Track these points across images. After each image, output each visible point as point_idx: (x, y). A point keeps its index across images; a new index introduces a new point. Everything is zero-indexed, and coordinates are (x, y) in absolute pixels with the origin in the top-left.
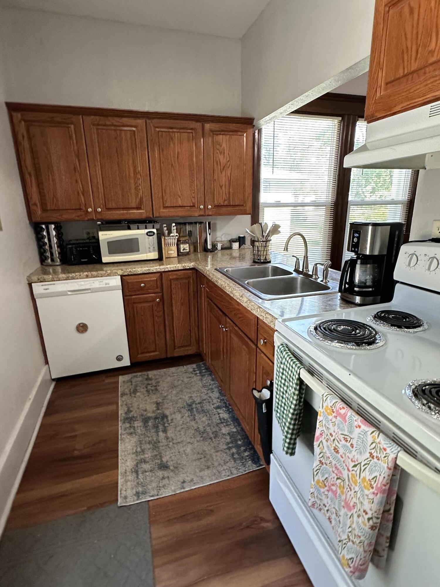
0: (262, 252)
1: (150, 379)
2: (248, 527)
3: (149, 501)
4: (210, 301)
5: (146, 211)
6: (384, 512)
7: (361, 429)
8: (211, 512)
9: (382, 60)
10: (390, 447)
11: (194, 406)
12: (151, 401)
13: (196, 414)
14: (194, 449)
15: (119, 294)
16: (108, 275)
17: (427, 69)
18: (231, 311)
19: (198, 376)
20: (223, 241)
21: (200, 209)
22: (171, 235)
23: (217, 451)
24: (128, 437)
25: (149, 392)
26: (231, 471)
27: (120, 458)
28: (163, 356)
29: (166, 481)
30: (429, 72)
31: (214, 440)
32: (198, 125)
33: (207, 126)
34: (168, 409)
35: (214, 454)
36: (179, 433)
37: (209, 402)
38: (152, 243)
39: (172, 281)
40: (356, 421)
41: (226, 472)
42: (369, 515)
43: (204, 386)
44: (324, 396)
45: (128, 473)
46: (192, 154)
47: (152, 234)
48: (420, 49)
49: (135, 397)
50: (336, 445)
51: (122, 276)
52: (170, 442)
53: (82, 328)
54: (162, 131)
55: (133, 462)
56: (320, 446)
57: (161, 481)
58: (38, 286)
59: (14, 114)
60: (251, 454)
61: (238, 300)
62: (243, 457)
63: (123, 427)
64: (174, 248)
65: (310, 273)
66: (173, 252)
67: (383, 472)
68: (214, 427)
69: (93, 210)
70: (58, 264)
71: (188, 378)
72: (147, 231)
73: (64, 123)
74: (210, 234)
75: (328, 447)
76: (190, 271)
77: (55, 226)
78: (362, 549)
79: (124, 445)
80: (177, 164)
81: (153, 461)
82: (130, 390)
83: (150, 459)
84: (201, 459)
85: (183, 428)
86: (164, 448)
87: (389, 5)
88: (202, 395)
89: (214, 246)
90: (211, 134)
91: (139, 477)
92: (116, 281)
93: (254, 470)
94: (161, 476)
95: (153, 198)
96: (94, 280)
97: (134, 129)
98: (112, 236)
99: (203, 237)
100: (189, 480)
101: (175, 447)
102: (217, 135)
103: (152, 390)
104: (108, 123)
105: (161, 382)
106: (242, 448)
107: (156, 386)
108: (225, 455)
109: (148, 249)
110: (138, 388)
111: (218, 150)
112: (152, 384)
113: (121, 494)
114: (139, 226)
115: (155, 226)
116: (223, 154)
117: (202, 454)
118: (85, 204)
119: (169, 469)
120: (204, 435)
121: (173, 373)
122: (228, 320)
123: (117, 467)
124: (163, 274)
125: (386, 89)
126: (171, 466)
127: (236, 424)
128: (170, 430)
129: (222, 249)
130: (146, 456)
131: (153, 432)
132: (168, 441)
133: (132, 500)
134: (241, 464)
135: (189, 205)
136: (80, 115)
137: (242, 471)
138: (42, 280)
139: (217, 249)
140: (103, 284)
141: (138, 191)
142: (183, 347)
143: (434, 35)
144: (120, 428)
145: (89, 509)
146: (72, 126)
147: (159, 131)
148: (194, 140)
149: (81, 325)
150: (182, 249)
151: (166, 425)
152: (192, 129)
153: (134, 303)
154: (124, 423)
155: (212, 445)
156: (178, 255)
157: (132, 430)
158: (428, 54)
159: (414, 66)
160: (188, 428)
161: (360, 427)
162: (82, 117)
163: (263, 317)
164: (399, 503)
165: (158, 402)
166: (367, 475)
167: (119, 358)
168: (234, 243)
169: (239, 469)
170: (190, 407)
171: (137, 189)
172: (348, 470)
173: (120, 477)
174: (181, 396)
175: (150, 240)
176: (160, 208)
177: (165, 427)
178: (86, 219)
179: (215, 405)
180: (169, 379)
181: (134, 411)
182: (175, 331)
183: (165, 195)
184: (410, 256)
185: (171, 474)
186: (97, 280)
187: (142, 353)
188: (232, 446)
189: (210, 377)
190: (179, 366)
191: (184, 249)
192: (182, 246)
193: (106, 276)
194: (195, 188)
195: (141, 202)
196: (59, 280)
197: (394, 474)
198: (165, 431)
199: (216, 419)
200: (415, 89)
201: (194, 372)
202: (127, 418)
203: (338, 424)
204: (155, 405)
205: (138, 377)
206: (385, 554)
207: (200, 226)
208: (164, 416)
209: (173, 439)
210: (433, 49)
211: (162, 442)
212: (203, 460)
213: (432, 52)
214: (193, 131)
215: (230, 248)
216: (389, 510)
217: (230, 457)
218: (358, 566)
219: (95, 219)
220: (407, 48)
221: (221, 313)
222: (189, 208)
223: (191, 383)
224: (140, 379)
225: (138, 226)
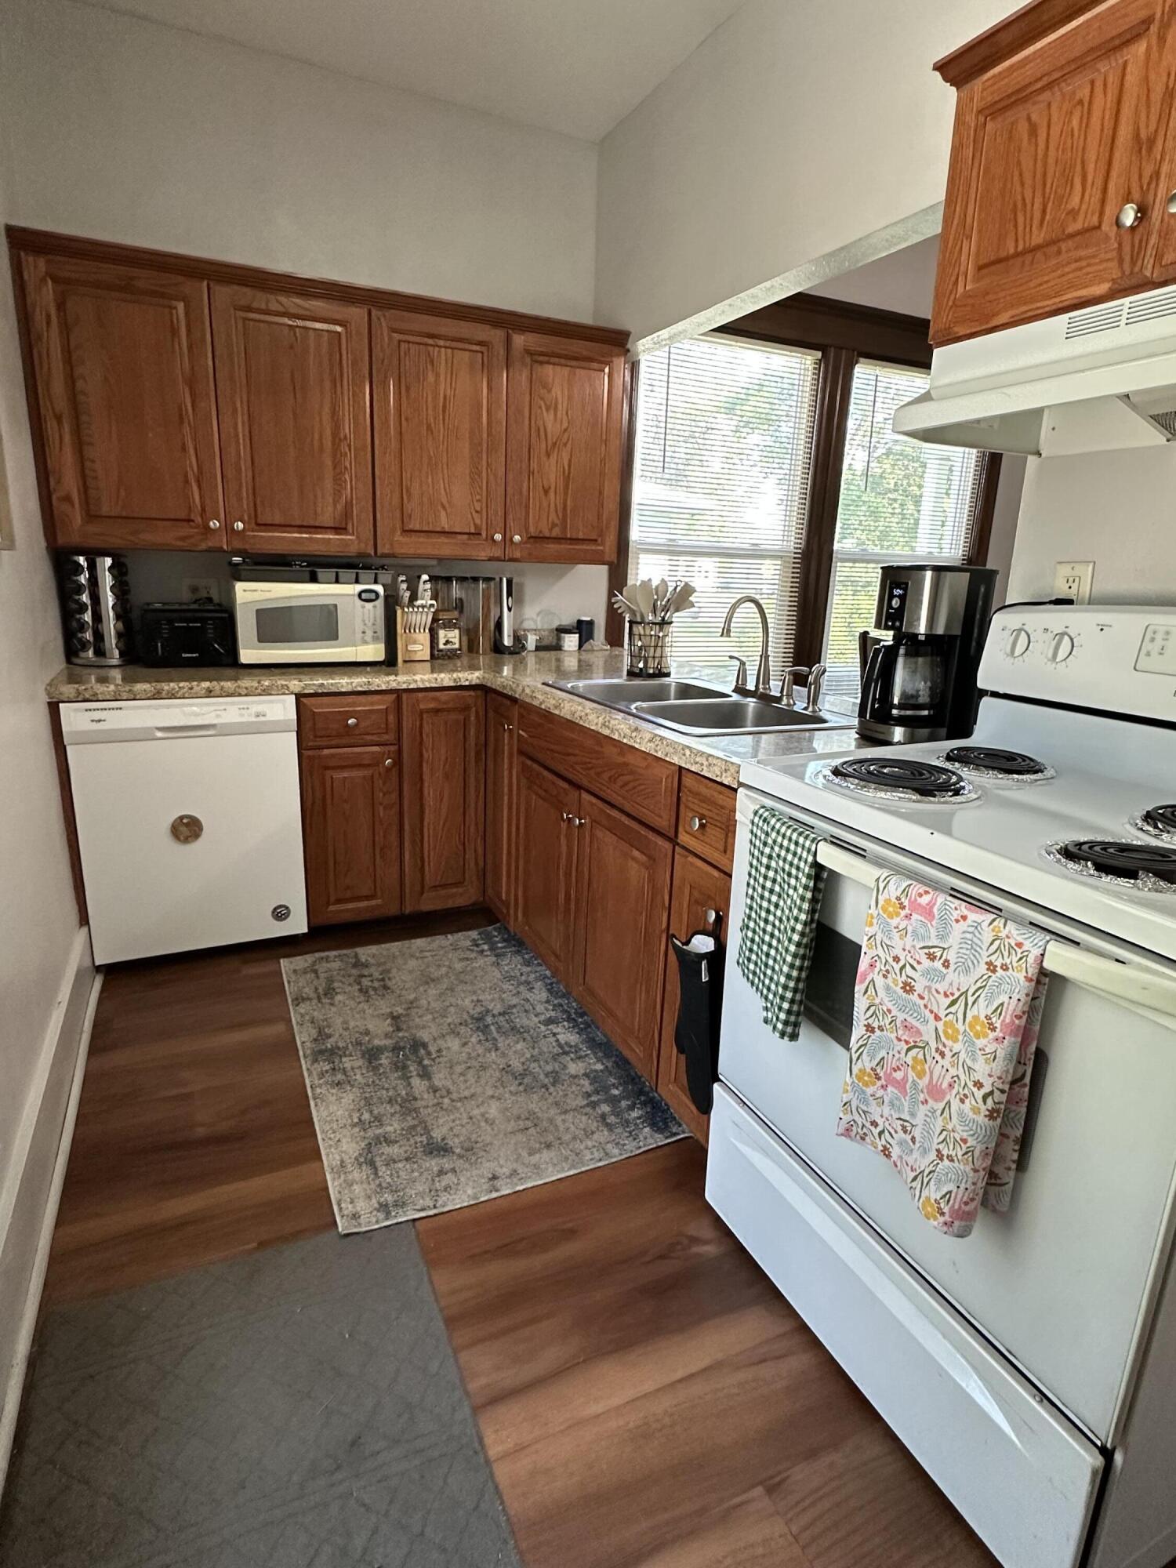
0: (652, 649)
1: (366, 965)
2: (662, 1257)
3: (414, 1220)
4: (529, 762)
5: (358, 537)
6: (1013, 1083)
7: (969, 921)
8: (571, 1234)
9: (969, 220)
10: (1030, 937)
11: (489, 1019)
12: (376, 1013)
13: (497, 1037)
14: (507, 1109)
15: (289, 742)
16: (264, 690)
17: (1063, 246)
18: (598, 774)
19: (487, 956)
20: (539, 630)
21: (494, 541)
22: (419, 602)
23: (565, 1112)
24: (334, 1091)
25: (367, 992)
26: (604, 1149)
27: (319, 1137)
28: (393, 910)
29: (449, 1179)
30: (1067, 251)
31: (552, 1089)
32: (496, 335)
33: (519, 340)
34: (424, 1027)
35: (559, 1120)
36: (462, 1078)
37: (526, 1011)
38: (372, 621)
39: (425, 716)
40: (956, 909)
41: (592, 1153)
42: (987, 1089)
43: (508, 978)
44: (881, 880)
45: (349, 1168)
46: (480, 405)
47: (373, 596)
48: (1050, 204)
49: (332, 1004)
50: (907, 976)
51: (299, 697)
52: (442, 1097)
53: (187, 829)
54: (409, 342)
55: (357, 1143)
56: (869, 993)
57: (437, 1179)
58: (76, 710)
59: (28, 260)
60: (647, 1113)
61: (625, 741)
62: (627, 1122)
63: (315, 1073)
64: (424, 638)
65: (776, 693)
66: (420, 647)
67: (1017, 990)
68: (547, 1062)
69: (223, 524)
70: (115, 662)
71: (461, 960)
72: (360, 587)
73: (162, 295)
74: (510, 609)
75: (888, 988)
76: (472, 693)
77: (113, 560)
78: (968, 1169)
79: (327, 1107)
80: (441, 426)
81: (408, 1140)
82: (316, 989)
83: (401, 1134)
84: (527, 1129)
85: (469, 1067)
86: (430, 1110)
87: (987, 112)
88: (504, 996)
89: (518, 639)
90: (528, 360)
91: (380, 1174)
92: (284, 709)
93: (660, 1144)
94: (436, 1169)
95: (378, 506)
96: (226, 703)
97: (339, 329)
98: (268, 595)
99: (492, 614)
100: (508, 1174)
101: (457, 1109)
102: (541, 363)
103: (375, 989)
104: (274, 306)
105: (394, 971)
106: (624, 1104)
107: (383, 980)
108: (584, 1118)
109: (359, 635)
110: (336, 985)
111: (542, 399)
112: (371, 976)
113: (340, 1209)
114: (340, 575)
115: (381, 578)
116: (552, 412)
117: (528, 1119)
118: (203, 510)
119: (453, 1153)
120: (525, 1081)
121: (422, 951)
122: (585, 796)
123: (317, 1155)
124: (405, 696)
125: (976, 279)
126: (457, 1147)
127: (600, 1054)
128: (440, 1072)
129: (538, 649)
130: (389, 1129)
131: (396, 1079)
132: (437, 1095)
133: (374, 1220)
134: (627, 1134)
135: (467, 531)
136: (203, 279)
137: (631, 1148)
138: (87, 696)
139: (524, 648)
140: (249, 715)
141: (340, 485)
142: (444, 886)
143: (1078, 181)
144: (306, 1074)
145: (262, 1245)
146: (181, 306)
147: (400, 341)
148: (485, 371)
149: (185, 821)
150: (442, 641)
151: (426, 1062)
152: (480, 343)
153: (327, 768)
154: (315, 1061)
155: (550, 1101)
156: (432, 655)
157: (340, 1077)
158: (1067, 214)
159: (1038, 238)
160: (484, 1068)
161: (964, 918)
162: (208, 285)
163: (702, 764)
164: (1041, 1061)
165: (395, 1014)
166: (982, 1009)
167: (281, 913)
168: (567, 636)
169: (624, 1145)
170: (480, 1023)
171: (338, 480)
172: (937, 1018)
173: (328, 1177)
174: (453, 1000)
175: (366, 610)
176: (393, 531)
177: (425, 1067)
178: (203, 546)
179: (542, 1018)
180: (412, 963)
181: (337, 1035)
182: (426, 845)
183: (409, 501)
184: (1014, 633)
185: (459, 1164)
186: (233, 704)
187: (339, 901)
188: (599, 1100)
189: (519, 958)
190: (435, 935)
191: (447, 642)
192: (442, 634)
193: (260, 695)
194: (481, 488)
195: (347, 514)
196: (134, 699)
197: (1036, 995)
198: (425, 1074)
199: (548, 1046)
200: (1039, 281)
201: (476, 948)
202: (321, 1052)
203: (914, 931)
204: (389, 1021)
205: (332, 961)
206: (1009, 1177)
207: (488, 588)
208: (417, 1045)
209: (449, 1092)
210: (1077, 208)
211: (422, 1099)
212: (532, 1131)
213: (1073, 214)
214: (484, 349)
215: (558, 647)
216: (1023, 1076)
217: (598, 1121)
218: (960, 1207)
219: (225, 547)
220: (1024, 199)
221: (565, 785)
222: (466, 536)
223: (472, 971)
224: (336, 965)
225: (337, 573)
